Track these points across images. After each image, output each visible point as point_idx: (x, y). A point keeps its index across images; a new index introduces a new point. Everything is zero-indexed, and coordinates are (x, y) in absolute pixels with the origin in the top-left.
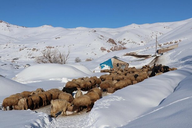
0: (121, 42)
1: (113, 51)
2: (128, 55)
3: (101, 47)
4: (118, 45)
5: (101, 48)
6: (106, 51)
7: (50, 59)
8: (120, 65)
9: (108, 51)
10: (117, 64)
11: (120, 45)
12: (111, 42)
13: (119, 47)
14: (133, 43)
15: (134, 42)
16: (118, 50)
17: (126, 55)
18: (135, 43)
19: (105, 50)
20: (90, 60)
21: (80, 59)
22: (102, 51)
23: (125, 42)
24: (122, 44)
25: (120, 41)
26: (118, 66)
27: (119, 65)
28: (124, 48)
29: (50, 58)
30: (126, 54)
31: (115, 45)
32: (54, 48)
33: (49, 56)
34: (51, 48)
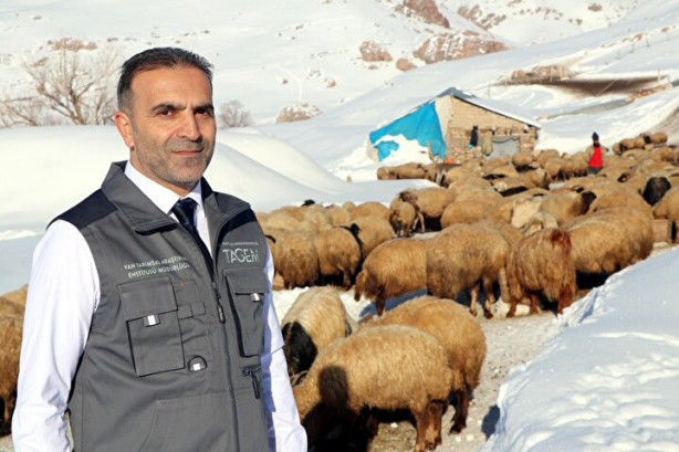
0: (473, 12)
1: (428, 61)
2: (525, 83)
3: (360, 44)
4: (459, 26)
5: (361, 49)
6: (393, 64)
7: (78, 110)
8: (485, 139)
9: (404, 66)
10: (467, 133)
11: (470, 25)
12: (418, 10)
13: (463, 38)
14: (542, 13)
15: (548, 11)
16: (459, 57)
17: (510, 84)
18: (551, 15)
19: (382, 57)
20: (303, 117)
21: (245, 110)
22: (368, 64)
23: (499, 13)
24: (479, 20)
25: (471, 7)
26: (474, 142)
27: (480, 134)
28: (493, 47)
29: (75, 100)
30: (508, 75)
31: (438, 29)
32: (92, 47)
33: (71, 93)
34: (77, 47)
